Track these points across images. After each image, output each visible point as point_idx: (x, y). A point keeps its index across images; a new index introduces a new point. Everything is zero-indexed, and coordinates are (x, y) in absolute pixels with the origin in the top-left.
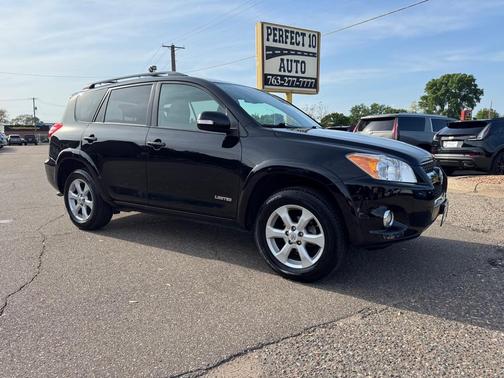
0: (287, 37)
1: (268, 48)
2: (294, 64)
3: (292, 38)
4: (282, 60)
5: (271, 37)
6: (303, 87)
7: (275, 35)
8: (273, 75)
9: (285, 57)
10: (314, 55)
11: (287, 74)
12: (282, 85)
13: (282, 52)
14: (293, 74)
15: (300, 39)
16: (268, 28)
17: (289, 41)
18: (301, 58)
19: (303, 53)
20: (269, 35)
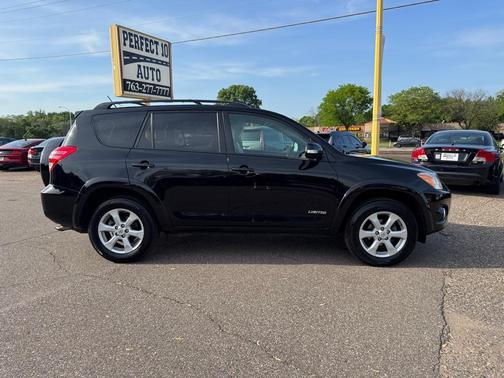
0: (142, 44)
1: (126, 53)
2: (150, 72)
3: (147, 45)
4: (139, 66)
5: (128, 42)
6: (159, 94)
7: (131, 41)
8: (132, 81)
9: (142, 64)
10: (168, 64)
11: (144, 80)
12: (140, 91)
13: (139, 58)
14: (150, 81)
15: (154, 47)
16: (124, 32)
17: (144, 47)
18: (156, 66)
19: (157, 62)
20: (125, 39)
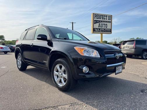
0: (101, 17)
1: (95, 21)
2: (103, 25)
3: (103, 17)
4: (99, 24)
5: (96, 17)
6: (106, 32)
7: (97, 17)
8: (96, 29)
9: (100, 23)
10: (110, 22)
11: (101, 28)
12: (99, 31)
13: (99, 21)
14: (103, 28)
15: (105, 17)
16: (95, 15)
17: (102, 18)
18: (105, 23)
19: (106, 22)
20: (95, 17)
